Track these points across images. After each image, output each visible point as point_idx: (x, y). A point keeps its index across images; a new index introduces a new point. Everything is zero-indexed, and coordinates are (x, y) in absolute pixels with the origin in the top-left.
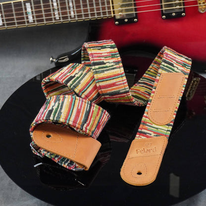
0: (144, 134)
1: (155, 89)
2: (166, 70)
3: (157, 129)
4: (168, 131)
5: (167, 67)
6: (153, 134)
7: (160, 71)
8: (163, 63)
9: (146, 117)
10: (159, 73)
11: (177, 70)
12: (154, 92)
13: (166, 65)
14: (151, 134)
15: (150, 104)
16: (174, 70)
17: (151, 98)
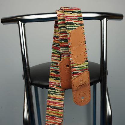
0: (76, 74)
1: (70, 44)
2: (70, 29)
3: (81, 67)
4: (87, 65)
5: (70, 27)
6: (80, 72)
7: (68, 31)
8: (67, 25)
9: (72, 63)
10: (68, 33)
11: (77, 25)
12: (70, 47)
13: (69, 25)
14: (79, 72)
15: (71, 55)
16: (74, 27)
17: (70, 51)
